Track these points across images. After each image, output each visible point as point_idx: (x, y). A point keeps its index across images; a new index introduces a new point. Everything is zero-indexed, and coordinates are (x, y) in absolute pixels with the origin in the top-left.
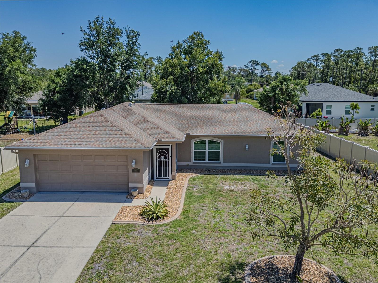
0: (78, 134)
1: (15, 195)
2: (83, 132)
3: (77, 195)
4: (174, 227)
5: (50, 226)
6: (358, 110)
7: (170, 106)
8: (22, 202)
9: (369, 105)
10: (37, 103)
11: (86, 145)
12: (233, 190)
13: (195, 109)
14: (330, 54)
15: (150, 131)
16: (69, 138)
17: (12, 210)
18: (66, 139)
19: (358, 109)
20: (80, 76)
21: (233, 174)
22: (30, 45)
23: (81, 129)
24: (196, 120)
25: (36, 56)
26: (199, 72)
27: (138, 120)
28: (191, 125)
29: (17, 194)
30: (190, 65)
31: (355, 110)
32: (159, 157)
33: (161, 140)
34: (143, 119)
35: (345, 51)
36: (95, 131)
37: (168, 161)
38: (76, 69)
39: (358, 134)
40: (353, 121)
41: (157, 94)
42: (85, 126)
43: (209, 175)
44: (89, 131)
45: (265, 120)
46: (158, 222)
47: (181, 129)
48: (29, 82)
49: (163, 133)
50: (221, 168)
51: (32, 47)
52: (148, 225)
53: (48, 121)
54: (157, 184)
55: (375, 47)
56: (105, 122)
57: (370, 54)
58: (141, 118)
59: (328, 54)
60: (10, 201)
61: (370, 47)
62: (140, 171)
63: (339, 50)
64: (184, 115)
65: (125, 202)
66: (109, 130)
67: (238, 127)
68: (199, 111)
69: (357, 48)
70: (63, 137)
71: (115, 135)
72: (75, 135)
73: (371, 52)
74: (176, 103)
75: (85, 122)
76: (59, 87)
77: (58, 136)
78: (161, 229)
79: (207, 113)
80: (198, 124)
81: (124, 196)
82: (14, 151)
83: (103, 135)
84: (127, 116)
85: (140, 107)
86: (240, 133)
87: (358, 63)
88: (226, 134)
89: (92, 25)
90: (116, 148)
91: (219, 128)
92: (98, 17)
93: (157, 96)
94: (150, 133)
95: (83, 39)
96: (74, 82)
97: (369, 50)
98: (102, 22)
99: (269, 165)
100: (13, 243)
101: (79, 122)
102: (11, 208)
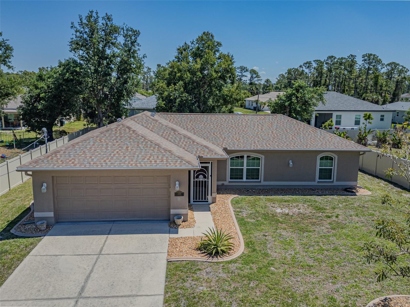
0: (105, 150)
1: (27, 227)
2: (111, 148)
3: (108, 226)
4: (247, 263)
5: (90, 268)
6: (371, 121)
7: (195, 116)
8: (40, 237)
9: (379, 115)
10: (16, 111)
11: (120, 165)
12: (288, 215)
13: (226, 120)
14: (323, 61)
15: (185, 145)
16: (97, 156)
17: (33, 249)
18: (93, 157)
19: (372, 119)
20: (72, 80)
21: (277, 194)
22: (6, 43)
23: (107, 144)
24: (229, 132)
25: (12, 56)
26: (213, 77)
27: (167, 133)
28: (225, 138)
29: (29, 227)
30: (202, 69)
31: (368, 120)
32: (197, 177)
33: (203, 156)
34: (173, 131)
35: (338, 58)
36: (126, 147)
37: (208, 181)
38: (67, 72)
39: (375, 146)
40: (371, 132)
41: (164, 102)
42: (112, 140)
43: (251, 196)
44: (118, 147)
45: (307, 132)
46: (224, 258)
47: (215, 143)
48: (5, 86)
49: (202, 148)
50: (261, 188)
51: (8, 45)
52: (213, 262)
53: (29, 133)
54: (197, 209)
55: (369, 54)
56: (136, 136)
57: (363, 61)
58: (171, 130)
59: (320, 61)
60: (23, 235)
61: (363, 54)
62: (184, 195)
63: (332, 57)
64: (214, 127)
65: (169, 232)
66: (143, 145)
67: (280, 141)
68: (230, 122)
69: (351, 55)
70: (88, 155)
71: (152, 152)
72: (102, 152)
73: (365, 60)
74: (187, 113)
75: (111, 136)
76: (44, 92)
77: (81, 154)
78: (232, 267)
79: (240, 124)
80: (233, 137)
81: (166, 226)
82: (28, 173)
83: (137, 152)
84: (154, 128)
85: (161, 117)
86: (284, 147)
87: (352, 71)
88: (268, 149)
89: (85, 21)
90: (158, 167)
91: (258, 142)
92: (92, 12)
93: (164, 104)
94: (186, 148)
95: (74, 37)
96: (64, 87)
97: (362, 58)
98: (96, 17)
99: (315, 183)
100: (53, 294)
101: (103, 135)
102: (30, 246)
